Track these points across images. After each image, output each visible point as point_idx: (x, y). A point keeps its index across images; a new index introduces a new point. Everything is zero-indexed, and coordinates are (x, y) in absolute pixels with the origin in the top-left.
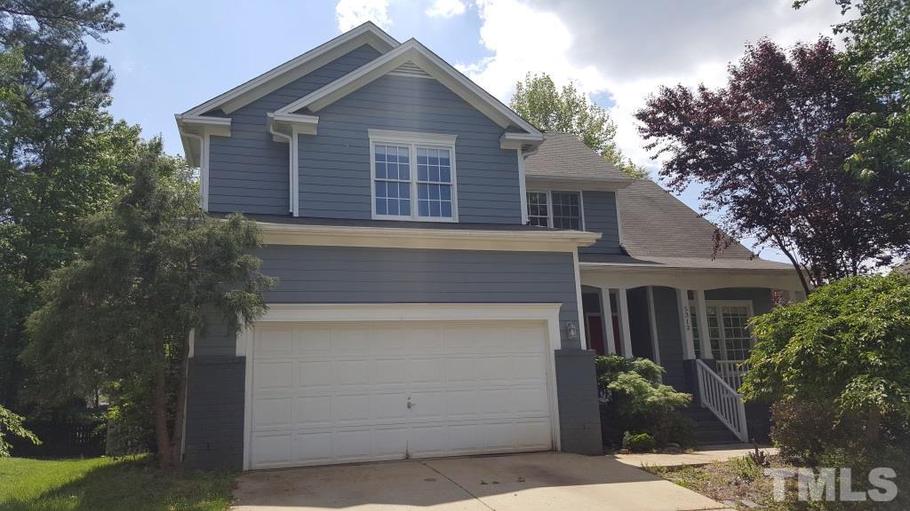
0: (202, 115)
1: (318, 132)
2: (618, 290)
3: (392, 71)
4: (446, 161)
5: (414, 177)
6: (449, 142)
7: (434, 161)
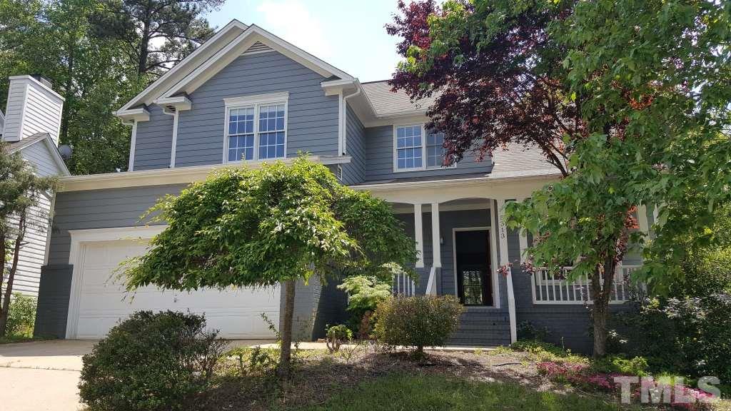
0: (128, 109)
1: (192, 107)
2: (430, 205)
3: (245, 52)
4: (281, 114)
5: (256, 130)
6: (283, 98)
7: (272, 114)
